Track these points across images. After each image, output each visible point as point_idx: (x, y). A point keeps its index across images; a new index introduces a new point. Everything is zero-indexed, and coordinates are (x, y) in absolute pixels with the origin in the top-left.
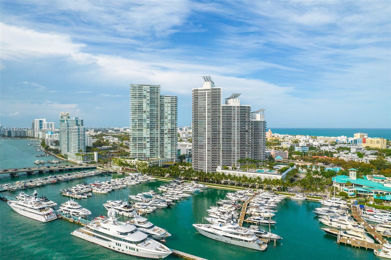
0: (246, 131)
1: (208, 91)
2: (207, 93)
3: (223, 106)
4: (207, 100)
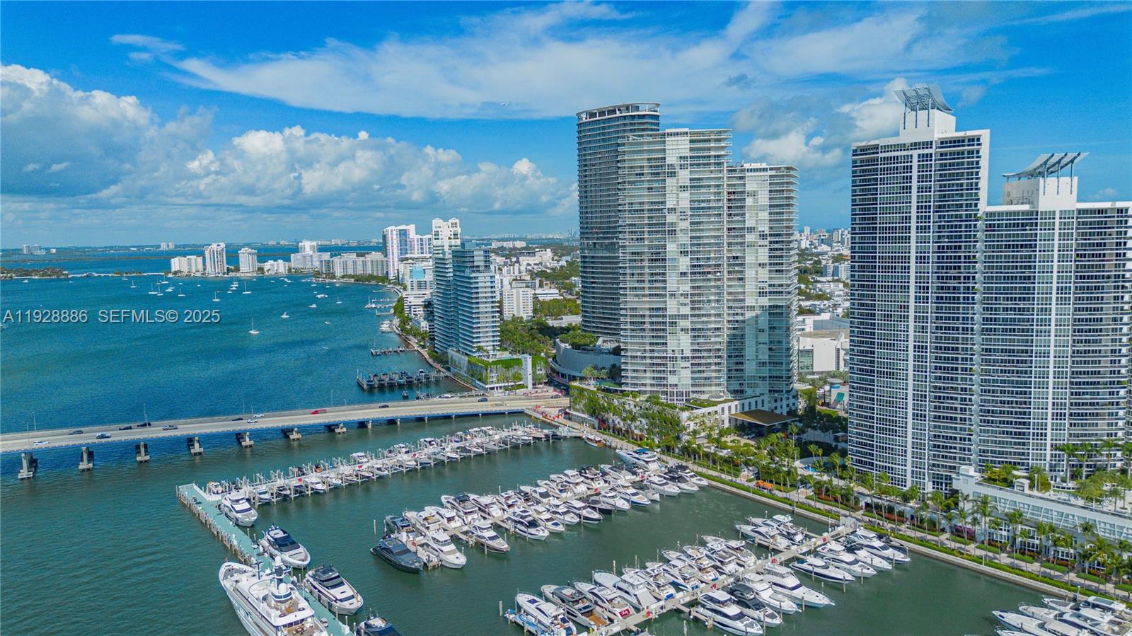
1: (921, 152)
2: (915, 159)
3: (989, 214)
4: (914, 189)
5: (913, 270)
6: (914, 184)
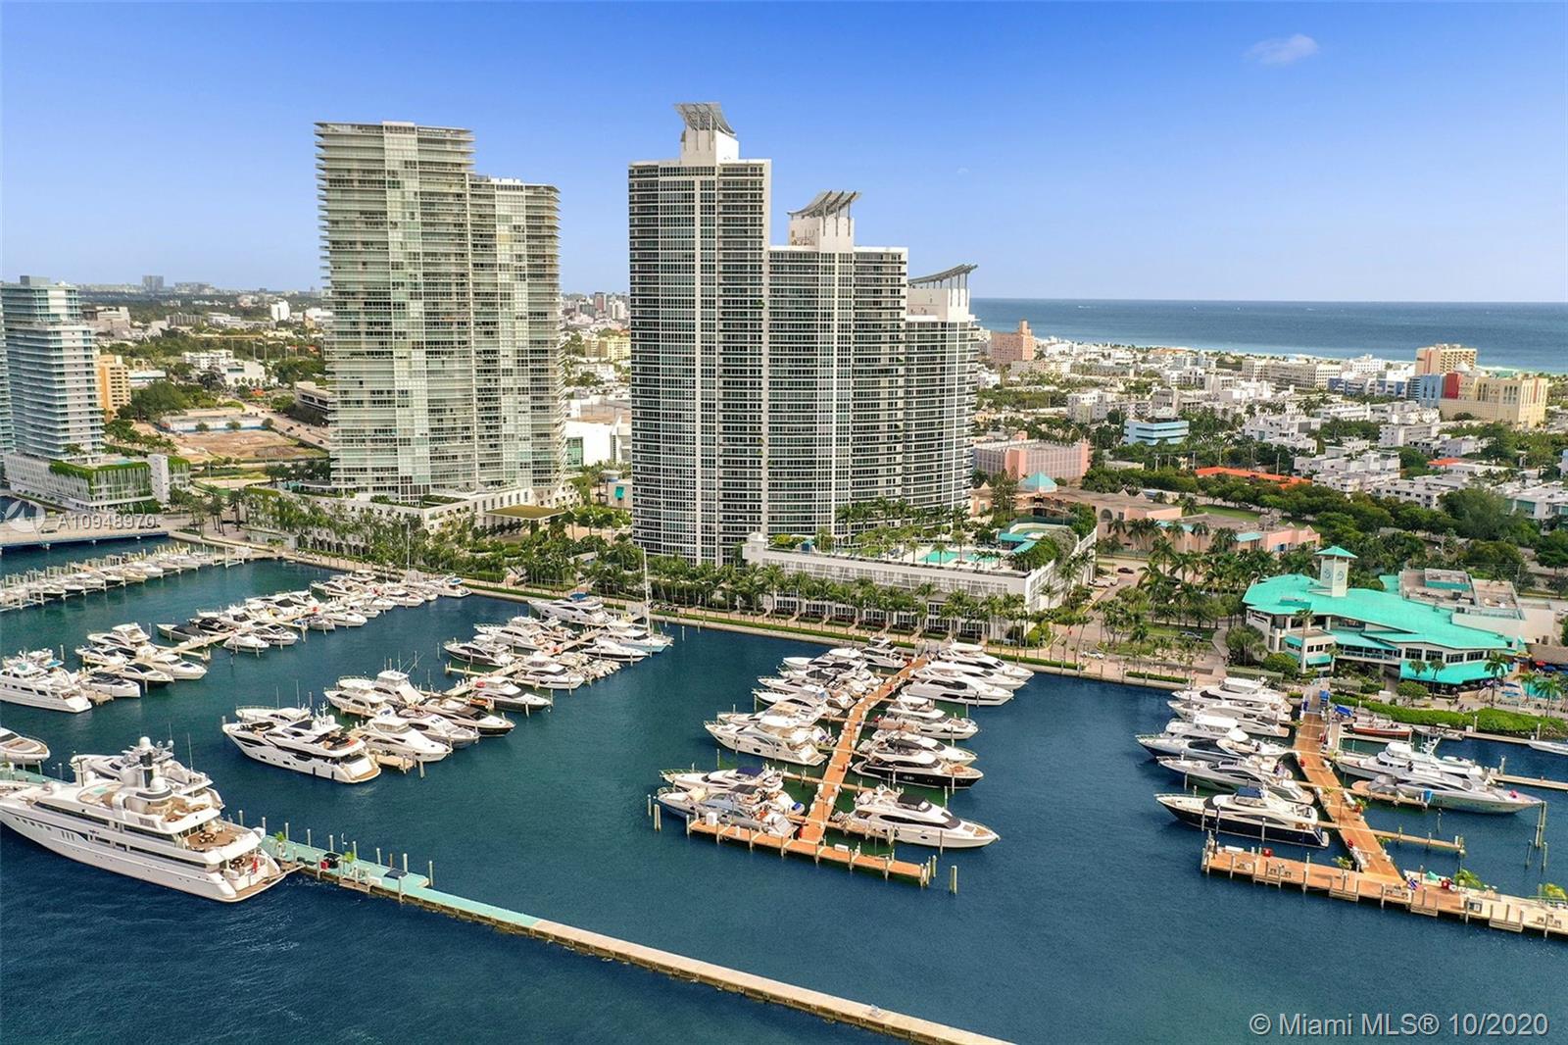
0: (881, 371)
2: (697, 186)
3: (773, 254)
4: (698, 222)
5: (698, 316)
6: (698, 216)
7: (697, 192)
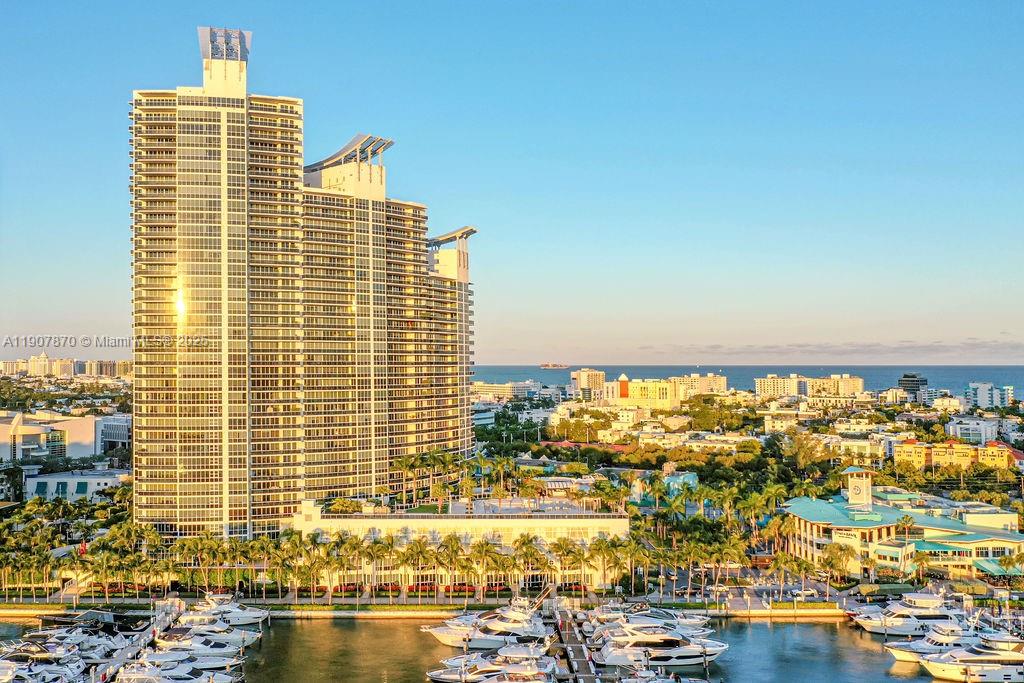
2: (224, 118)
3: (306, 195)
4: (224, 156)
5: (224, 258)
6: (224, 149)
7: (224, 124)
